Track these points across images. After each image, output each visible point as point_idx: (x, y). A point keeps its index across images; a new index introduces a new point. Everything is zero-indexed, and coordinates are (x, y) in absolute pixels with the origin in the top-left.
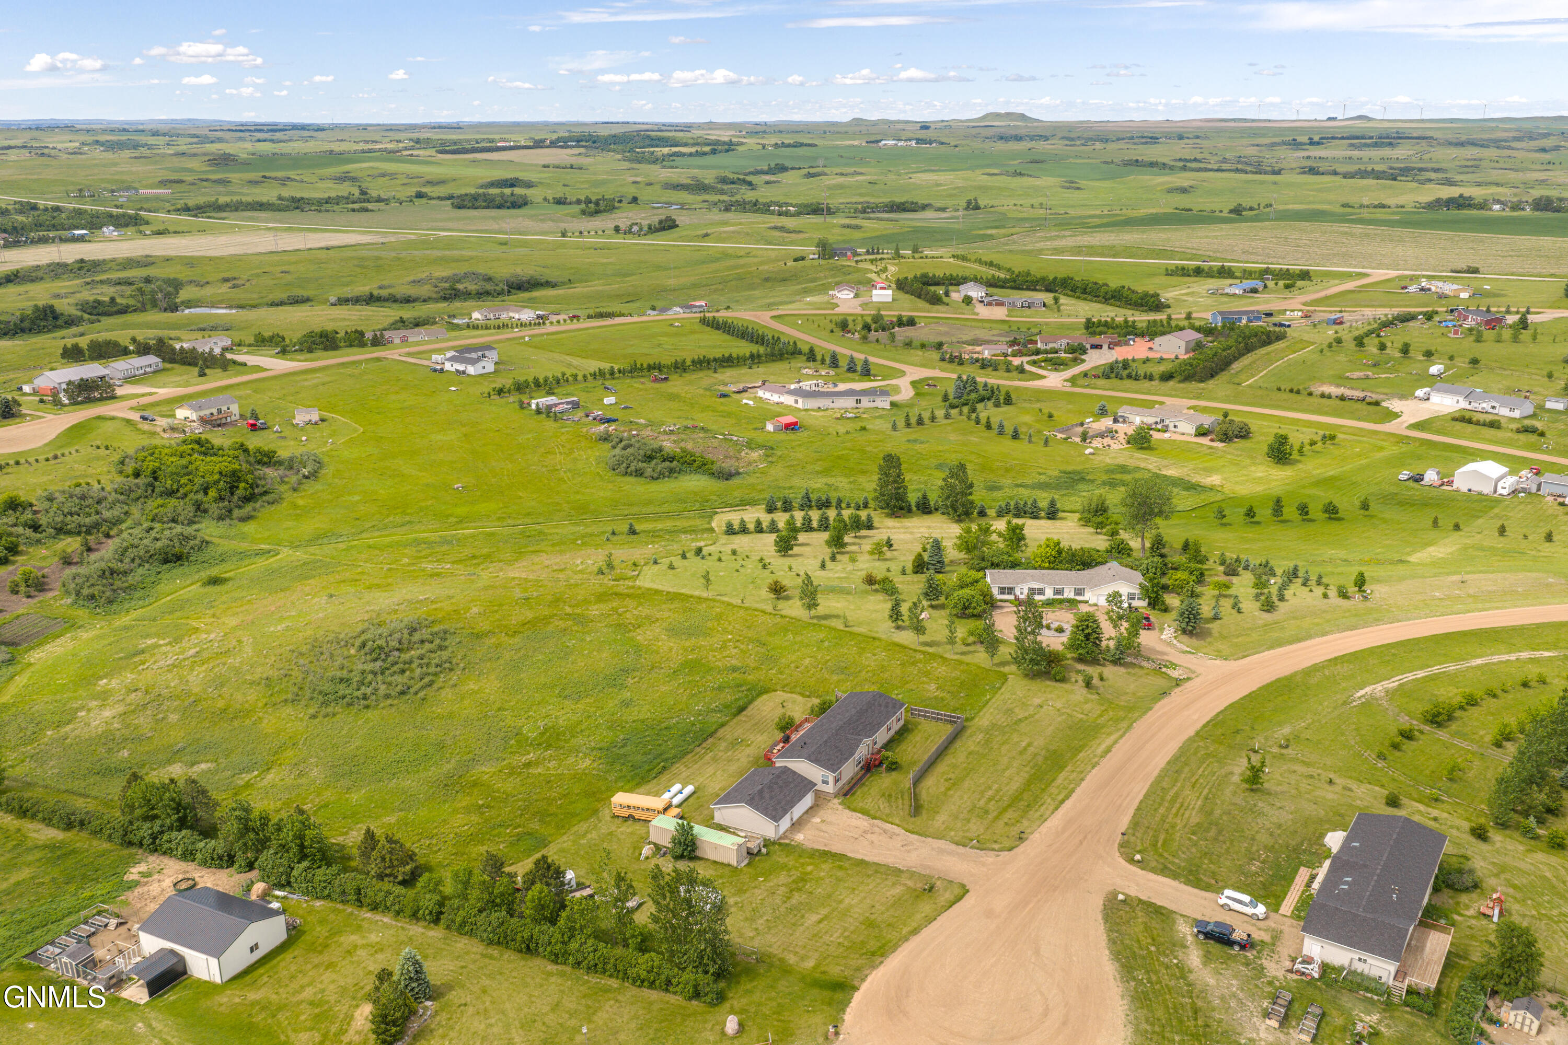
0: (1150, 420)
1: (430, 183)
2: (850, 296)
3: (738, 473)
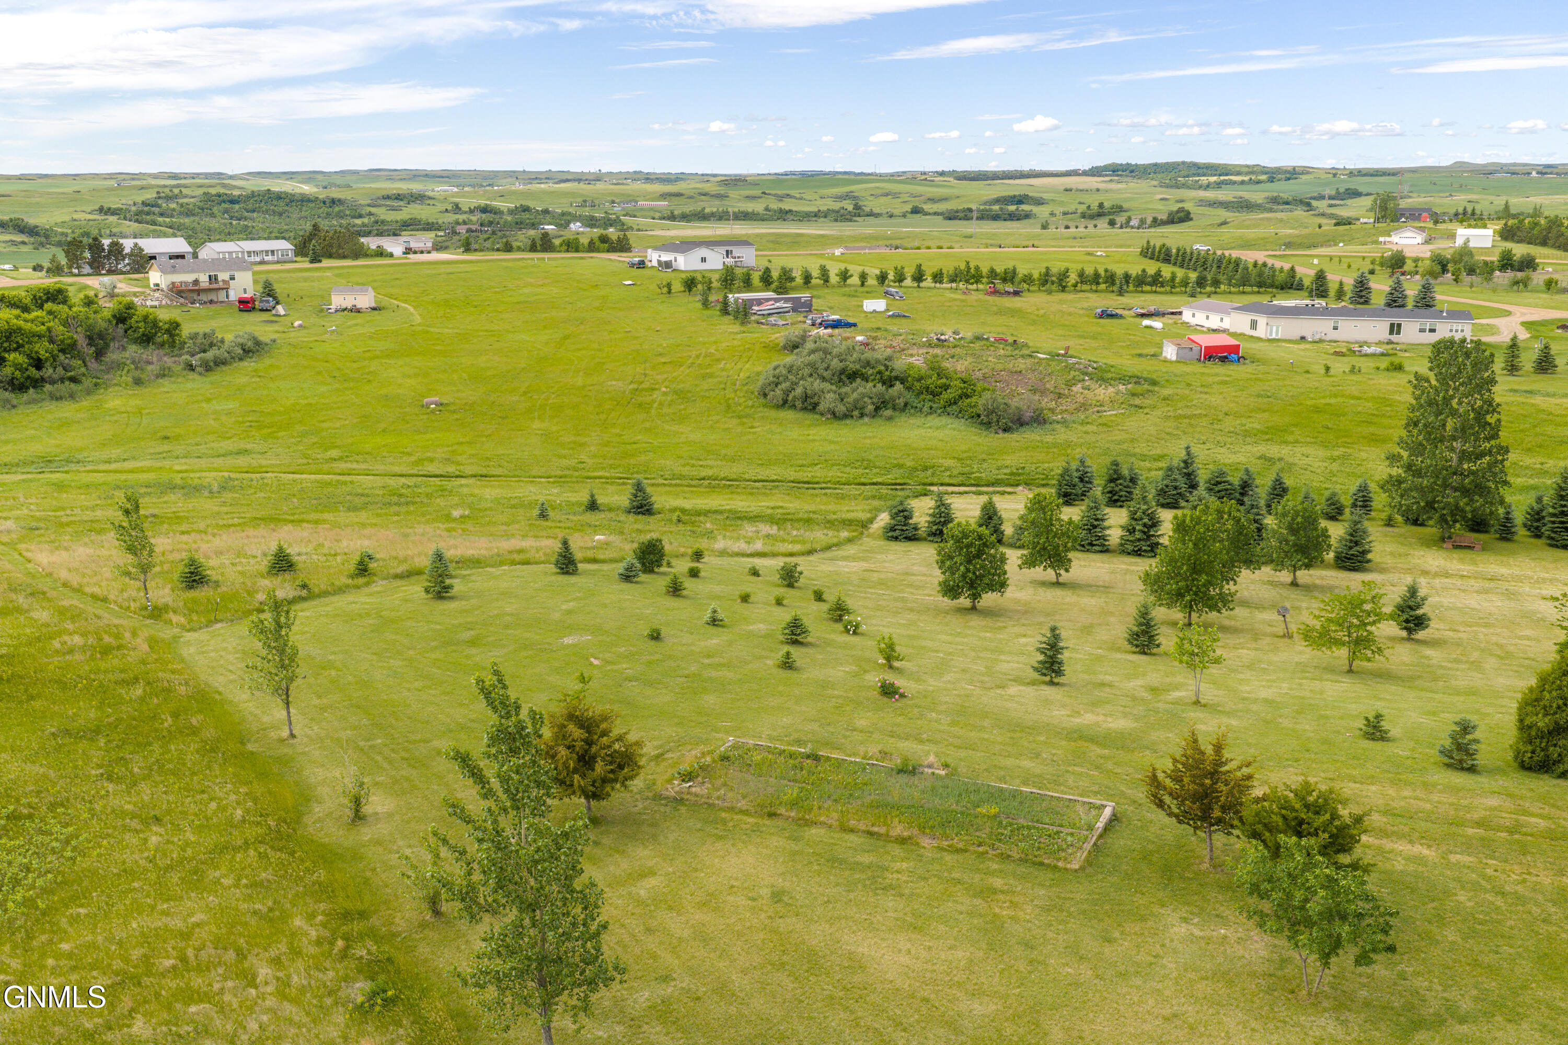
1: (932, 200)
2: (1415, 242)
3: (1039, 420)
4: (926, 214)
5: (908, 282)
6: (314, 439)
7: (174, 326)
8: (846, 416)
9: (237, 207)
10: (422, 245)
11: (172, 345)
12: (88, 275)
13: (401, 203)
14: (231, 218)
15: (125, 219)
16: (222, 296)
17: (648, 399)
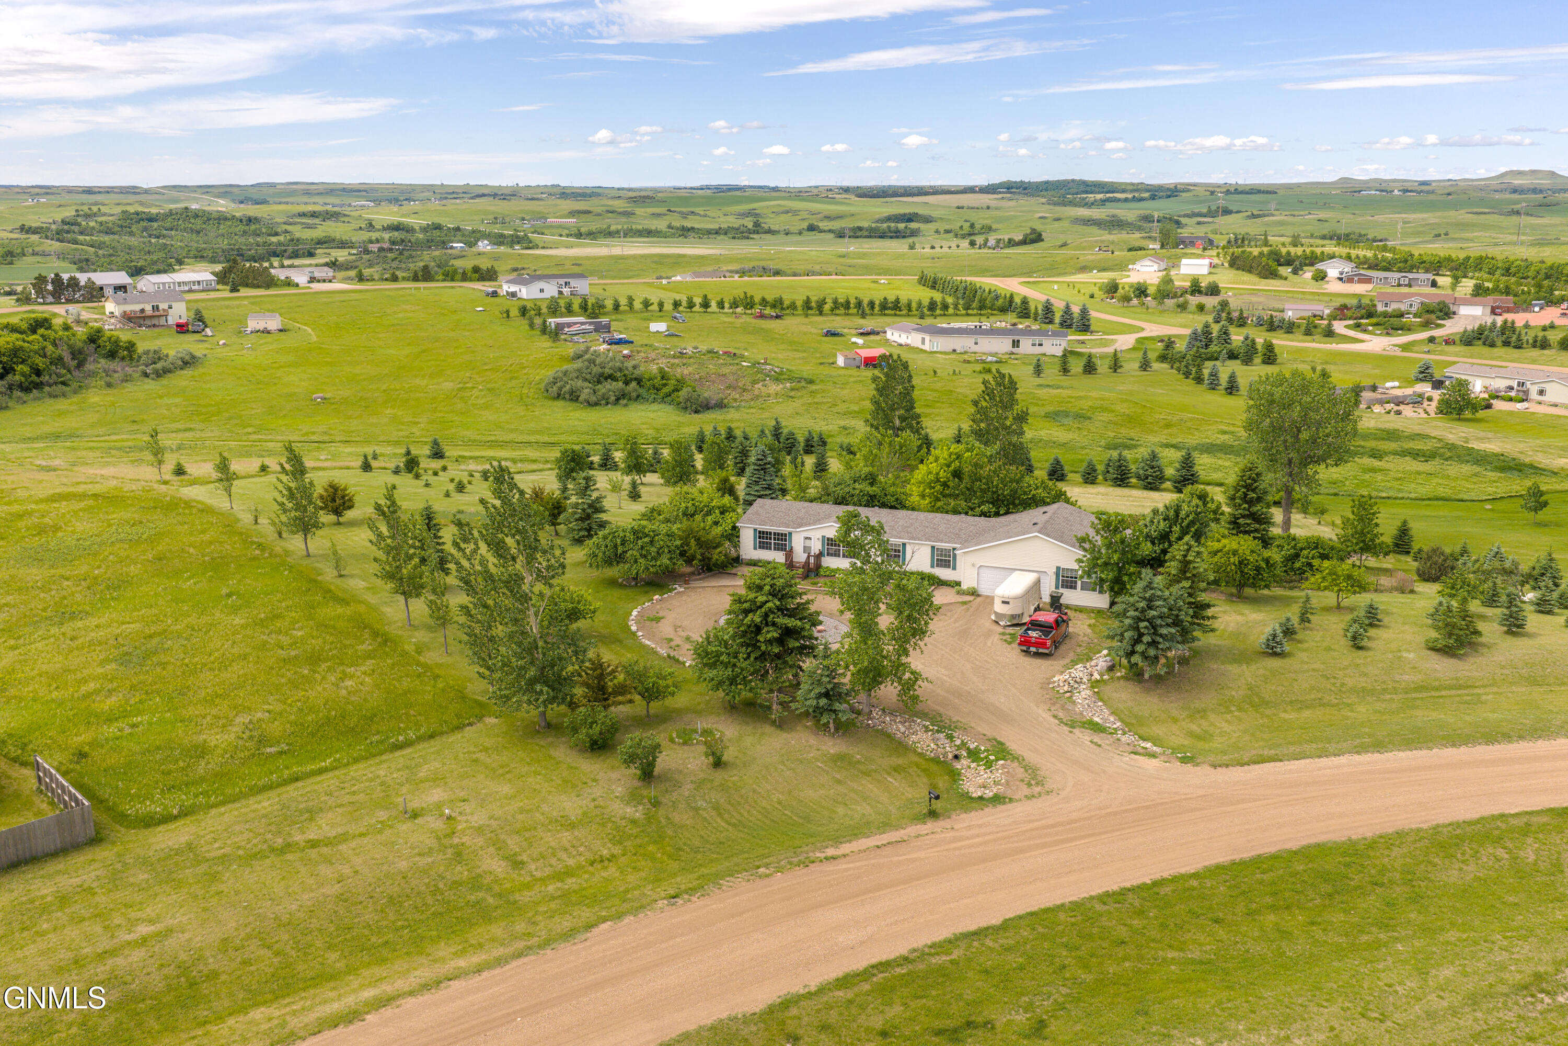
0: (1500, 384)
1: (828, 218)
2: (1152, 269)
3: (721, 405)
4: (821, 231)
5: (697, 308)
6: (237, 421)
7: (131, 347)
8: (596, 404)
9: (155, 225)
10: (324, 274)
11: (131, 359)
12: (51, 303)
13: (317, 221)
14: (150, 236)
15: (47, 237)
16: (162, 321)
17: (469, 394)
